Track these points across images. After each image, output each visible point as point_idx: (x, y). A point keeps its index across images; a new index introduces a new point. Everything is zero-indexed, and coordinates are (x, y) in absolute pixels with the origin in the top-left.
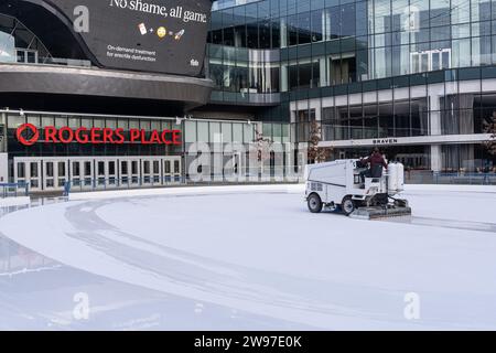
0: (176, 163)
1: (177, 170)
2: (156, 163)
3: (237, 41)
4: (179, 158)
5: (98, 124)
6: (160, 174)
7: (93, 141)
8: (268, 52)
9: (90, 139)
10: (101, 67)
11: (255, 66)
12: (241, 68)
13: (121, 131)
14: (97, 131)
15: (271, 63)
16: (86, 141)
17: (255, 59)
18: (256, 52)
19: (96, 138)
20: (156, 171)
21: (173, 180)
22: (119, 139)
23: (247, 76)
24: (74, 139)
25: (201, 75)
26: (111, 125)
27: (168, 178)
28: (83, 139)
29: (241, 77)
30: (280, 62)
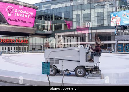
0: (27, 47)
1: (27, 49)
2: (22, 48)
3: (43, 19)
4: (28, 46)
5: (8, 38)
6: (23, 50)
7: (7, 42)
8: (50, 21)
9: (6, 41)
10: (9, 25)
11: (47, 25)
12: (43, 25)
13: (14, 40)
14: (8, 40)
15: (51, 24)
16: (5, 42)
17: (47, 23)
18: (47, 21)
19: (8, 41)
20: (22, 49)
21: (26, 51)
22: (13, 42)
23: (45, 27)
24: (2, 41)
25: (34, 27)
26: (11, 38)
27: (25, 51)
28: (5, 41)
29: (43, 27)
30: (53, 24)
